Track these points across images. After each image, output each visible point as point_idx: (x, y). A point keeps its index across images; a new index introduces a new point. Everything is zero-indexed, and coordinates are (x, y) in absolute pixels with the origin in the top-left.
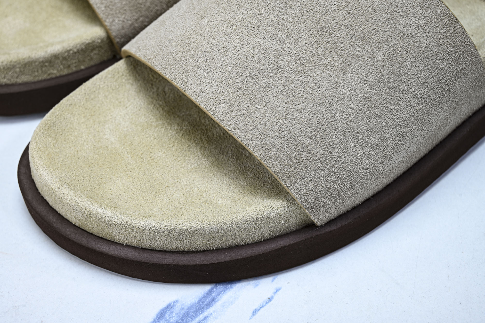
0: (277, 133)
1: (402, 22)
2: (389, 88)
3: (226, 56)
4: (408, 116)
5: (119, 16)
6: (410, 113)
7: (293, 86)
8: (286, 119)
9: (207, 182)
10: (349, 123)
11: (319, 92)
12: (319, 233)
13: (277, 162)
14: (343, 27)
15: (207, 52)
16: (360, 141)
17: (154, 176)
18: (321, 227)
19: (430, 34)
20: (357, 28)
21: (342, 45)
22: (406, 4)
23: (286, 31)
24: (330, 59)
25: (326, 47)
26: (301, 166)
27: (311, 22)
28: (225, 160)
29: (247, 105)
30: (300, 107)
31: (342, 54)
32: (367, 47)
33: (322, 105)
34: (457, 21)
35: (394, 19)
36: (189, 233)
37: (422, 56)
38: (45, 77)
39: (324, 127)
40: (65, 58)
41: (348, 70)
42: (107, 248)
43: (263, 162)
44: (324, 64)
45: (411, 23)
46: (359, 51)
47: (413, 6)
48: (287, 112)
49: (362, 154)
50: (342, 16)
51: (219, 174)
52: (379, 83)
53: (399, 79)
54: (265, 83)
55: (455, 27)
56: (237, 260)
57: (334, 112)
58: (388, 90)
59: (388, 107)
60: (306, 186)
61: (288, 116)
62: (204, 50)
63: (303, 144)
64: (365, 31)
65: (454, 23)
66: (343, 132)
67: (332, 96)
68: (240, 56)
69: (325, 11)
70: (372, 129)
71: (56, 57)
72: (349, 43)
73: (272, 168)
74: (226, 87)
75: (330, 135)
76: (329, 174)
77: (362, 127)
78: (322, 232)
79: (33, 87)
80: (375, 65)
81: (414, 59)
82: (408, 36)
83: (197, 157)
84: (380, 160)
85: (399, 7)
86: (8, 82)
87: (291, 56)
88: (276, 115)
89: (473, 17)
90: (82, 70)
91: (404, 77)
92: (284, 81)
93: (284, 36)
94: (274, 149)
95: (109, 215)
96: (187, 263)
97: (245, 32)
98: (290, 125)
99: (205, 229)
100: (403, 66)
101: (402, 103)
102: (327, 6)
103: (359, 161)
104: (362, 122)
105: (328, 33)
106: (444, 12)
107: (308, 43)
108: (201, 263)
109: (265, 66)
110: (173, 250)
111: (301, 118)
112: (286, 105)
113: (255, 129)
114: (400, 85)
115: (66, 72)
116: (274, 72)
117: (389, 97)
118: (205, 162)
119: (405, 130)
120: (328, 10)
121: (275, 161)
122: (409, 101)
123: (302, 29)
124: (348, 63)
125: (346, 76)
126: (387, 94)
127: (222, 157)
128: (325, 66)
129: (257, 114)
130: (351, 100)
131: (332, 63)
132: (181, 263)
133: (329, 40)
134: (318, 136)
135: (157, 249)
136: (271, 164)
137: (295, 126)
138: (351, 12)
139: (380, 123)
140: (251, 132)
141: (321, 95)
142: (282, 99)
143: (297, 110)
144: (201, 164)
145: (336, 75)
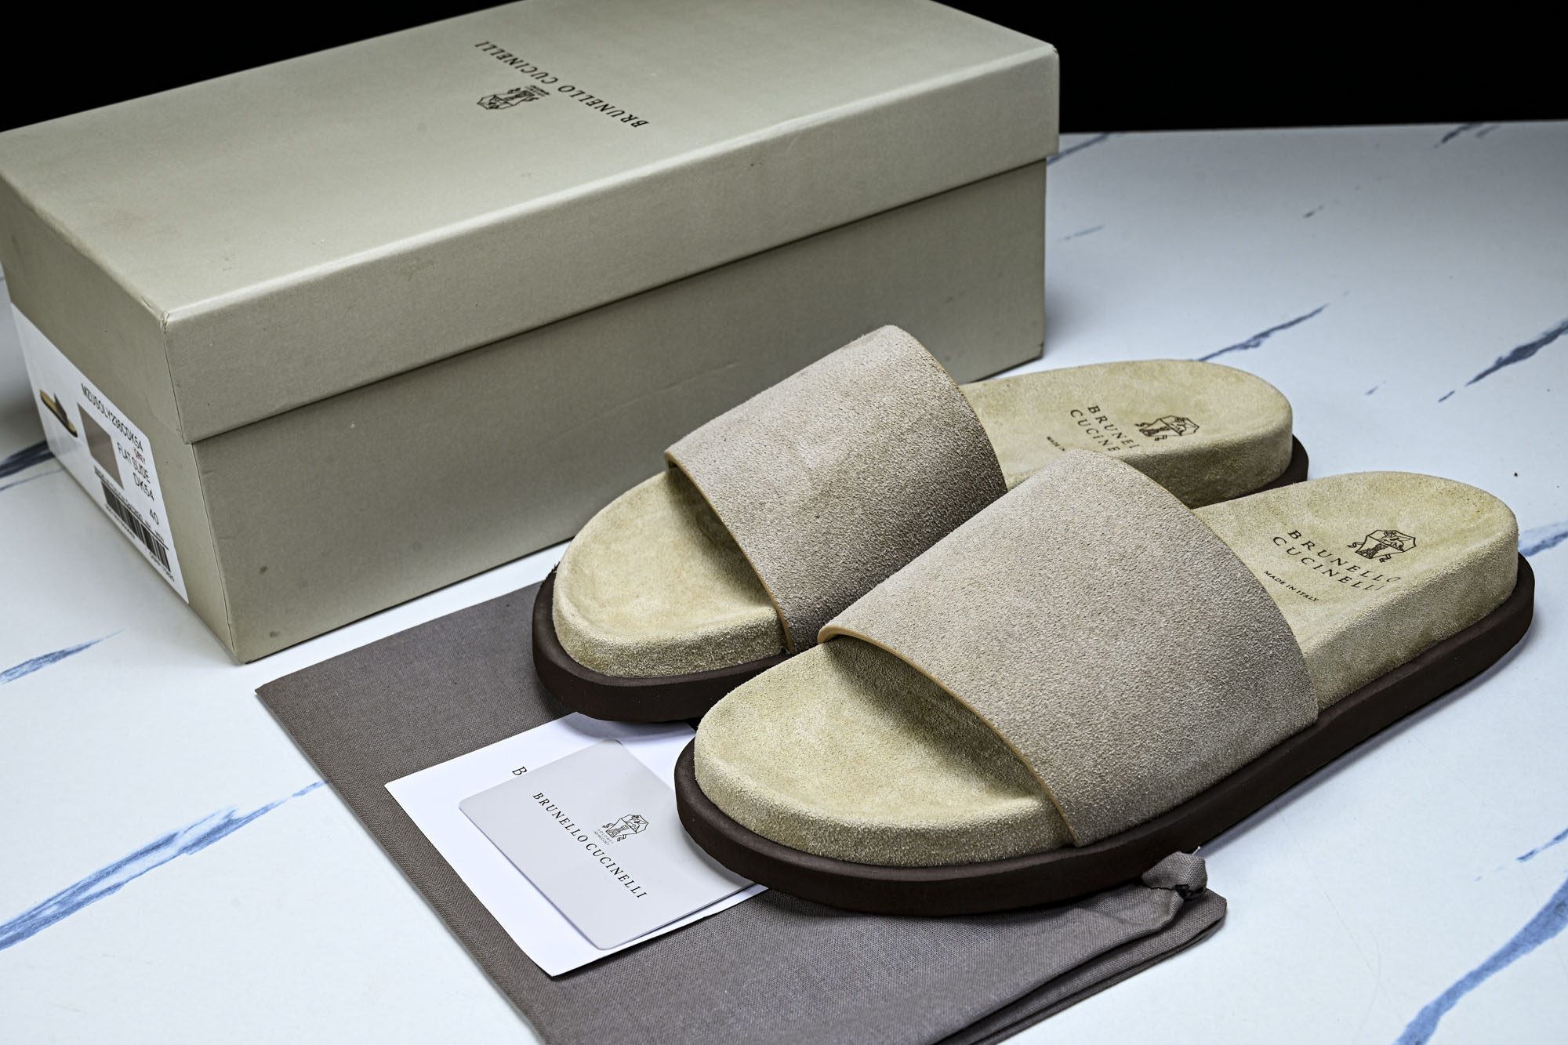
0: (1029, 707)
1: (1190, 583)
2: (1175, 664)
3: (966, 617)
4: (1200, 704)
5: (796, 591)
6: (1203, 701)
7: (1050, 651)
8: (1041, 690)
9: (933, 783)
10: (1122, 702)
11: (1084, 661)
12: (1080, 854)
13: (1028, 743)
14: (1115, 585)
15: (942, 614)
16: (1136, 728)
17: (862, 775)
18: (1083, 847)
19: (1228, 602)
20: (1133, 586)
21: (1114, 607)
22: (1196, 562)
23: (1043, 588)
24: (1099, 622)
25: (1094, 607)
26: (1059, 750)
27: (1075, 578)
28: (956, 760)
29: (993, 673)
30: (1059, 677)
31: (1114, 617)
32: (1146, 610)
33: (1088, 676)
34: (1264, 590)
35: (1182, 579)
36: (909, 835)
37: (1218, 627)
38: (689, 670)
39: (1089, 703)
40: (719, 645)
41: (1121, 637)
42: (797, 859)
43: (1011, 741)
44: (1091, 627)
45: (1202, 585)
46: (1136, 614)
47: (1205, 565)
48: (1043, 682)
49: (1138, 745)
50: (1114, 572)
51: (948, 775)
52: (1161, 655)
53: (1188, 654)
54: (1015, 647)
55: (1262, 597)
56: (970, 878)
57: (1102, 686)
58: (1172, 666)
59: (1173, 688)
60: (1065, 778)
61: (1044, 688)
62: (937, 613)
63: (1062, 723)
64: (1143, 590)
65: (1259, 592)
66: (1114, 713)
67: (1100, 666)
68: (984, 617)
69: (1093, 566)
70: (1152, 713)
71: (707, 640)
72: (1123, 604)
73: (1022, 751)
74: (966, 653)
75: (1097, 715)
76: (1095, 766)
77: (1140, 709)
78: (1085, 852)
79: (674, 681)
80: (1156, 633)
81: (1206, 631)
82: (1198, 601)
83: (920, 756)
84: (1163, 758)
85: (1187, 564)
86: (640, 674)
87: (1049, 617)
88: (1029, 685)
89: (1299, 618)
90: (739, 665)
91: (1194, 652)
92: (1039, 645)
93: (1041, 594)
94: (1025, 727)
95: (805, 809)
96: (903, 879)
97: (992, 590)
98: (1046, 698)
99: (930, 830)
100: (1192, 637)
101: (1192, 684)
102: (1096, 559)
103: (1135, 754)
104: (1139, 704)
105: (1096, 591)
106: (1247, 577)
107: (1072, 602)
108: (923, 880)
109: (1016, 628)
110: (886, 863)
111: (1061, 691)
112: (1042, 674)
113: (1002, 702)
114: (1188, 661)
115: (717, 666)
116: (1027, 635)
117: (1173, 675)
118: (931, 762)
119: (1196, 722)
120: (1096, 564)
121: (1026, 741)
122: (1201, 685)
123: (1064, 586)
124: (1122, 628)
125: (1118, 643)
126: (1172, 670)
127: (952, 757)
128: (1092, 630)
129: (1005, 683)
130: (1125, 674)
131: (1101, 626)
132: (895, 879)
133: (1098, 599)
134: (1082, 715)
135: (864, 862)
136: (1021, 745)
137: (1052, 700)
138: (1126, 567)
139: (1163, 707)
140: (996, 704)
141: (1086, 664)
142: (1037, 666)
143: (1055, 681)
144: (924, 763)
145: (1106, 642)
